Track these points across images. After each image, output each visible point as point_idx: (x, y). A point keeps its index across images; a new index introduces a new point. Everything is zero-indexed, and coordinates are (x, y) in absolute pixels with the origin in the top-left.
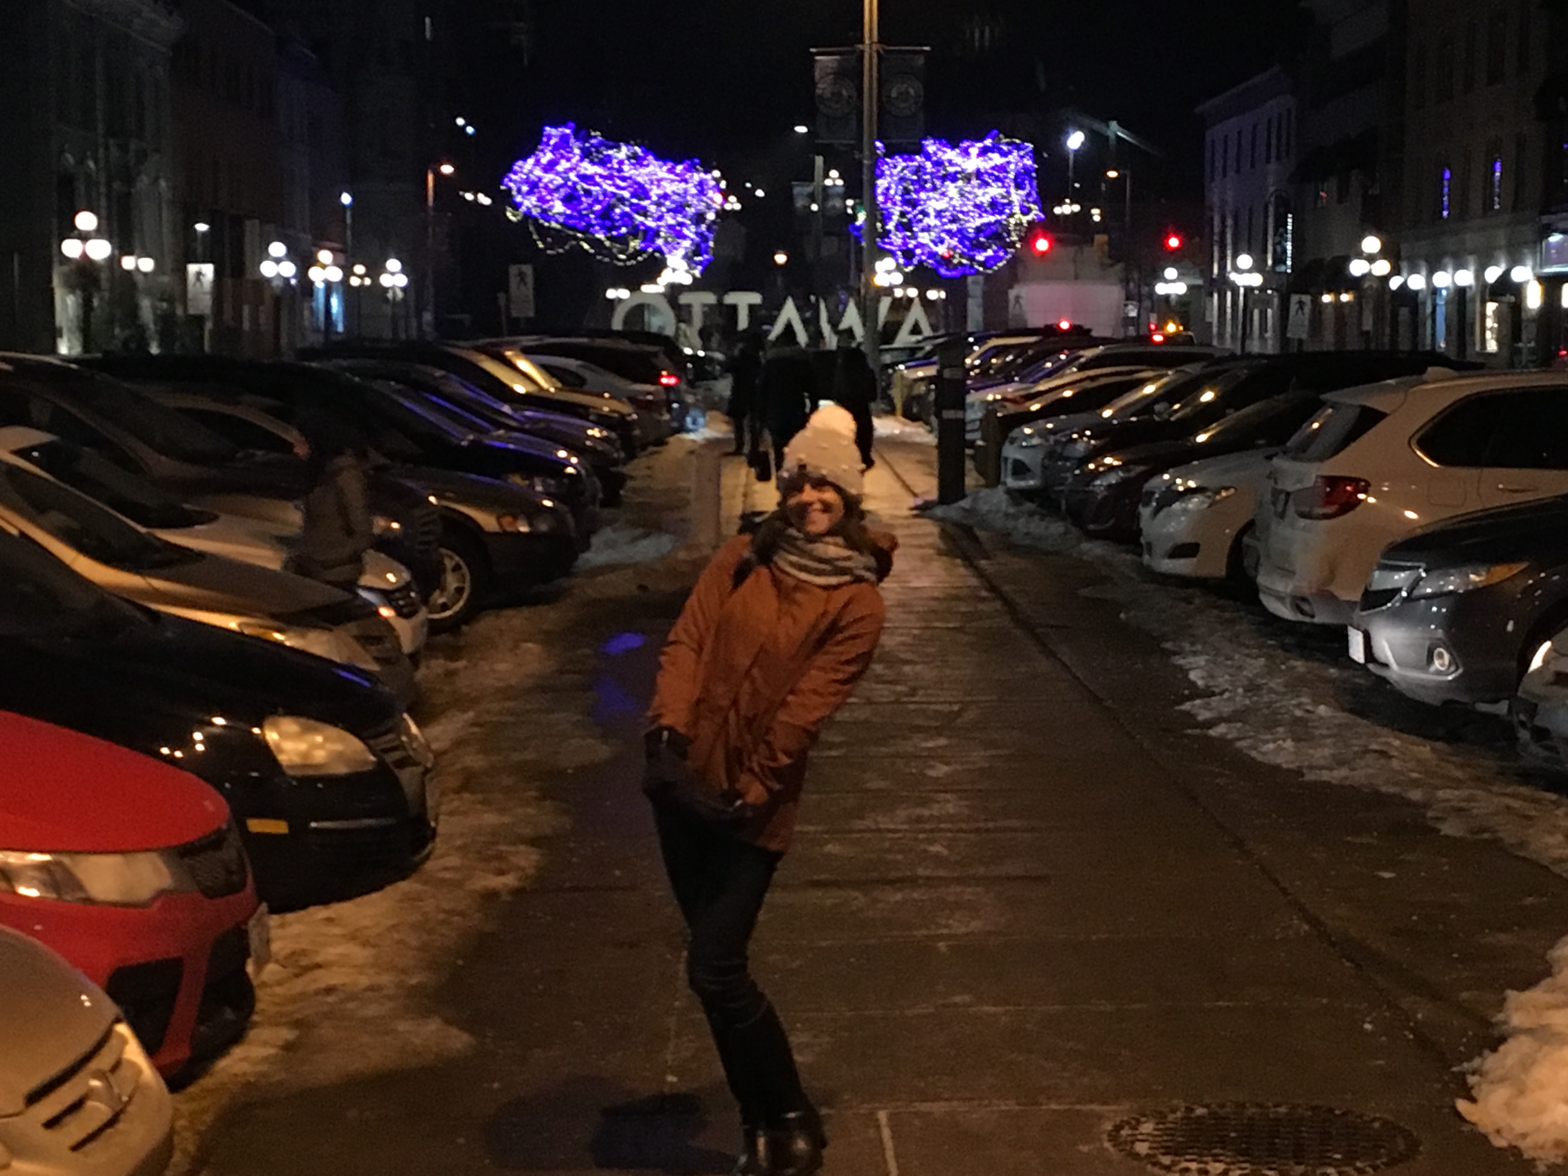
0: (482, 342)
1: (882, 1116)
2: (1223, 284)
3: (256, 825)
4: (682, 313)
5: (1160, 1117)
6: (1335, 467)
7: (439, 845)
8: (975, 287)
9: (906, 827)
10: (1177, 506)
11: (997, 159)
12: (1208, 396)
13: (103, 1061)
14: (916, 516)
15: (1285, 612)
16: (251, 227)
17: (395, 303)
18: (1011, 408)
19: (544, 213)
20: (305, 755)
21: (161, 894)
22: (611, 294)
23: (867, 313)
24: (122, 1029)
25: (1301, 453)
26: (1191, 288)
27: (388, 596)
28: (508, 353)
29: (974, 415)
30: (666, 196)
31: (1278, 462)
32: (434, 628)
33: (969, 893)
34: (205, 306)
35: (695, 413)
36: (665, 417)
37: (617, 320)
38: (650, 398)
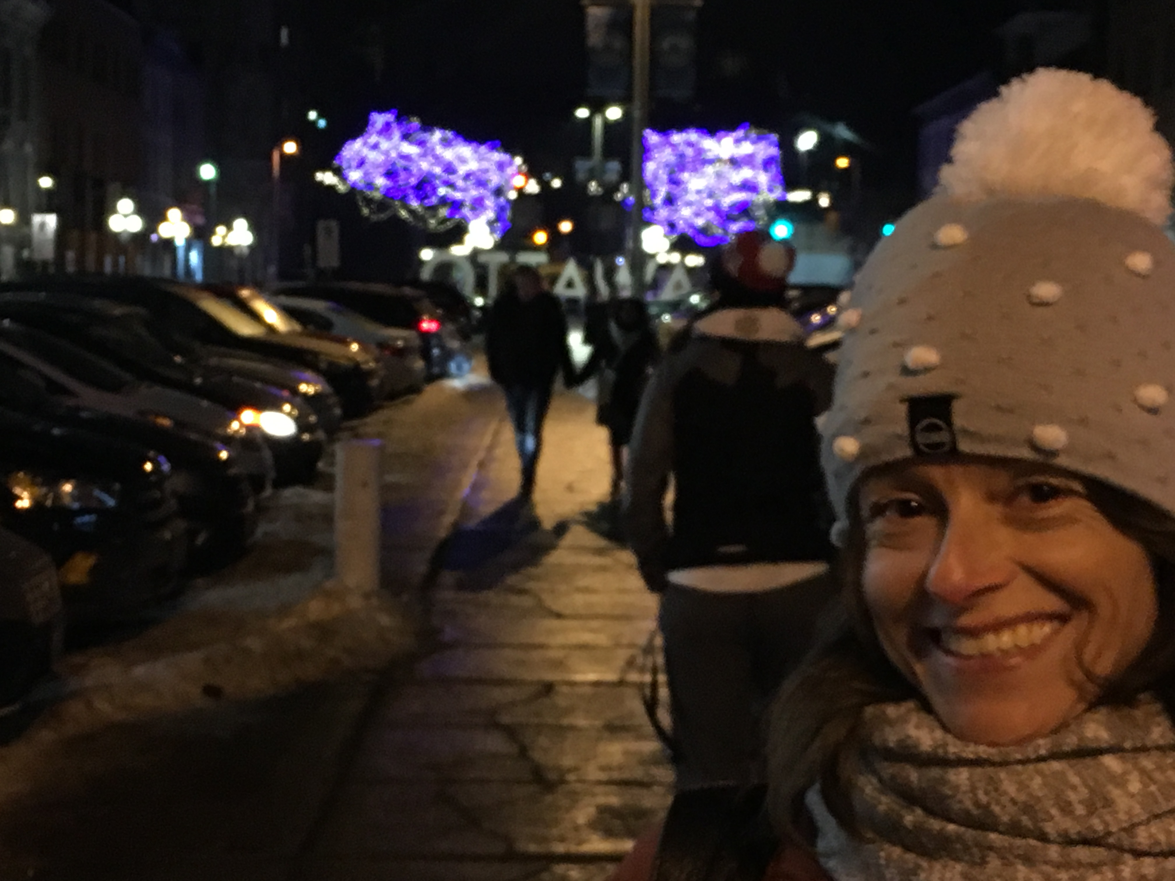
4: (481, 270)
11: (747, 147)
17: (241, 258)
23: (637, 271)
28: (245, 293)
34: (48, 252)
35: (459, 358)
36: (419, 364)
37: (426, 275)
38: (400, 343)
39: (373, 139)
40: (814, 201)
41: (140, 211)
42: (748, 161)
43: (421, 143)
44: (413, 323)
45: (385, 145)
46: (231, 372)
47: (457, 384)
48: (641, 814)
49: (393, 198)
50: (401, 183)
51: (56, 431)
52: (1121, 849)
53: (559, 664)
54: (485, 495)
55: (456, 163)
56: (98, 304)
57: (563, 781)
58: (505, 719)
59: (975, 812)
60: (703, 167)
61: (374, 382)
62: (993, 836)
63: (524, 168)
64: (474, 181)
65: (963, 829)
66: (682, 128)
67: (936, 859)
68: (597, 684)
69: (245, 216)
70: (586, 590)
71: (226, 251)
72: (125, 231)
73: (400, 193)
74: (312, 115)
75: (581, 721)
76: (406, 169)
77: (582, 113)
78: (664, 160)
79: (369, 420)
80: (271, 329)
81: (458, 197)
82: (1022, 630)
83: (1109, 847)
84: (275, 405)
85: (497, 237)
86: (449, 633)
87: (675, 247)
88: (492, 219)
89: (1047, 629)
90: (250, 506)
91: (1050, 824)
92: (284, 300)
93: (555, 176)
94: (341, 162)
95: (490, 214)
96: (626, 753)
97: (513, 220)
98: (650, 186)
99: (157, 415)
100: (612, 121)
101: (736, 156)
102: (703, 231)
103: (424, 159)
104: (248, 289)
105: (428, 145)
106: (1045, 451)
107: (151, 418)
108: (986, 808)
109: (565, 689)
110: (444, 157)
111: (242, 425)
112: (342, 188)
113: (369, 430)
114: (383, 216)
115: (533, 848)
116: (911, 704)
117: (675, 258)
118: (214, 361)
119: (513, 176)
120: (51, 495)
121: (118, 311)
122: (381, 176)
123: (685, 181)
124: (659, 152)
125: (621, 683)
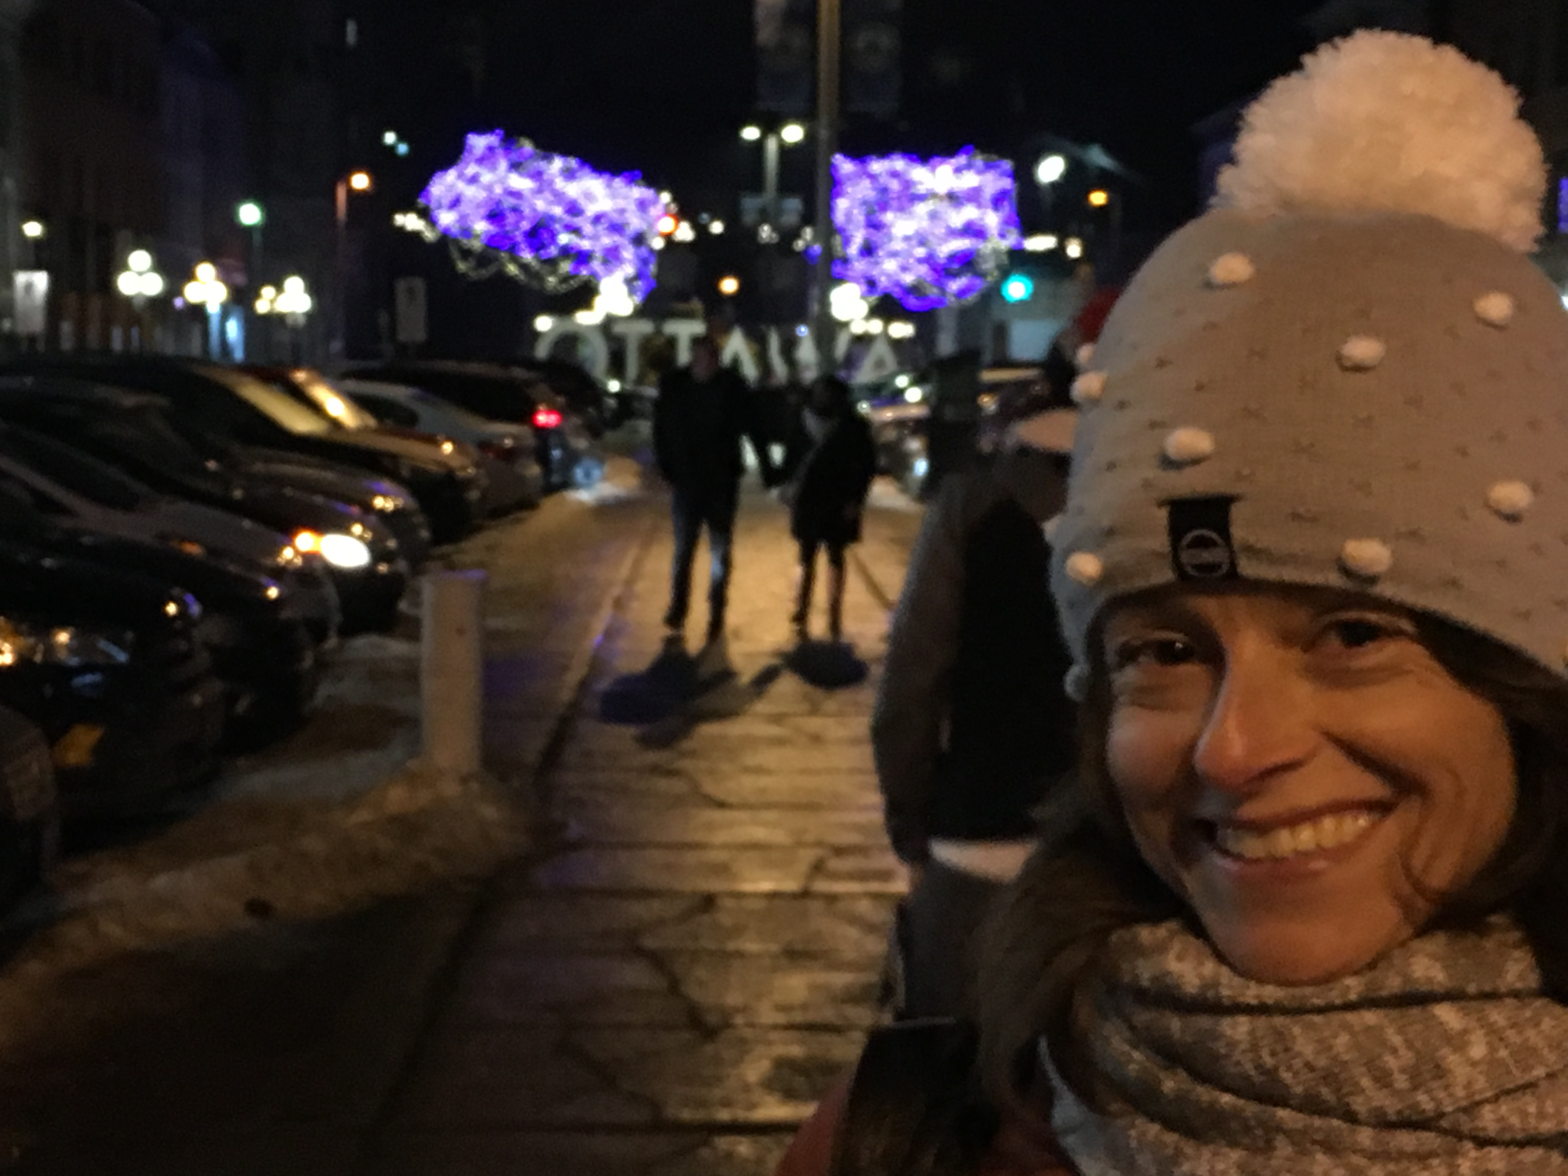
4: (615, 344)
8: (946, 322)
11: (971, 179)
23: (824, 345)
28: (300, 376)
30: (603, 215)
34: (37, 323)
35: (587, 462)
36: (534, 470)
37: (542, 351)
38: (508, 442)
39: (472, 169)
40: (1061, 249)
41: (160, 266)
42: (973, 196)
43: (537, 175)
44: (525, 415)
45: (487, 177)
46: (282, 481)
47: (584, 496)
48: (830, 1068)
49: (499, 248)
50: (508, 228)
51: (48, 562)
52: (1459, 1135)
53: (722, 870)
54: (622, 644)
55: (583, 203)
56: (102, 392)
57: (727, 1025)
58: (650, 942)
59: (1258, 1079)
60: (913, 205)
61: (474, 495)
62: (1282, 1113)
63: (673, 208)
64: (606, 226)
65: (1241, 1102)
66: (884, 153)
67: (1207, 1143)
68: (773, 896)
69: (300, 271)
70: (759, 770)
71: (276, 320)
72: (139, 295)
73: (507, 241)
74: (390, 138)
75: (751, 946)
76: (516, 210)
77: (751, 133)
78: (860, 196)
79: (465, 545)
80: (335, 424)
81: (585, 246)
82: (1328, 823)
83: (1444, 1132)
84: (341, 526)
85: (637, 299)
86: (575, 830)
87: (875, 312)
88: (632, 276)
89: (1363, 822)
90: (308, 662)
91: (1360, 1099)
92: (352, 385)
93: (714, 217)
94: (429, 201)
95: (629, 270)
96: (813, 988)
97: (659, 276)
98: (841, 231)
99: (184, 539)
100: (790, 144)
101: (956, 190)
102: (914, 290)
103: (539, 196)
104: (303, 369)
105: (545, 177)
106: (1360, 576)
107: (174, 544)
108: (1271, 1073)
109: (729, 903)
110: (566, 192)
111: (297, 552)
112: (429, 235)
113: (467, 559)
114: (485, 273)
115: (687, 1115)
116: (1173, 925)
117: (876, 326)
118: (259, 467)
119: (659, 218)
120: (41, 647)
121: (130, 400)
122: (483, 218)
123: (888, 223)
124: (853, 186)
125: (805, 894)
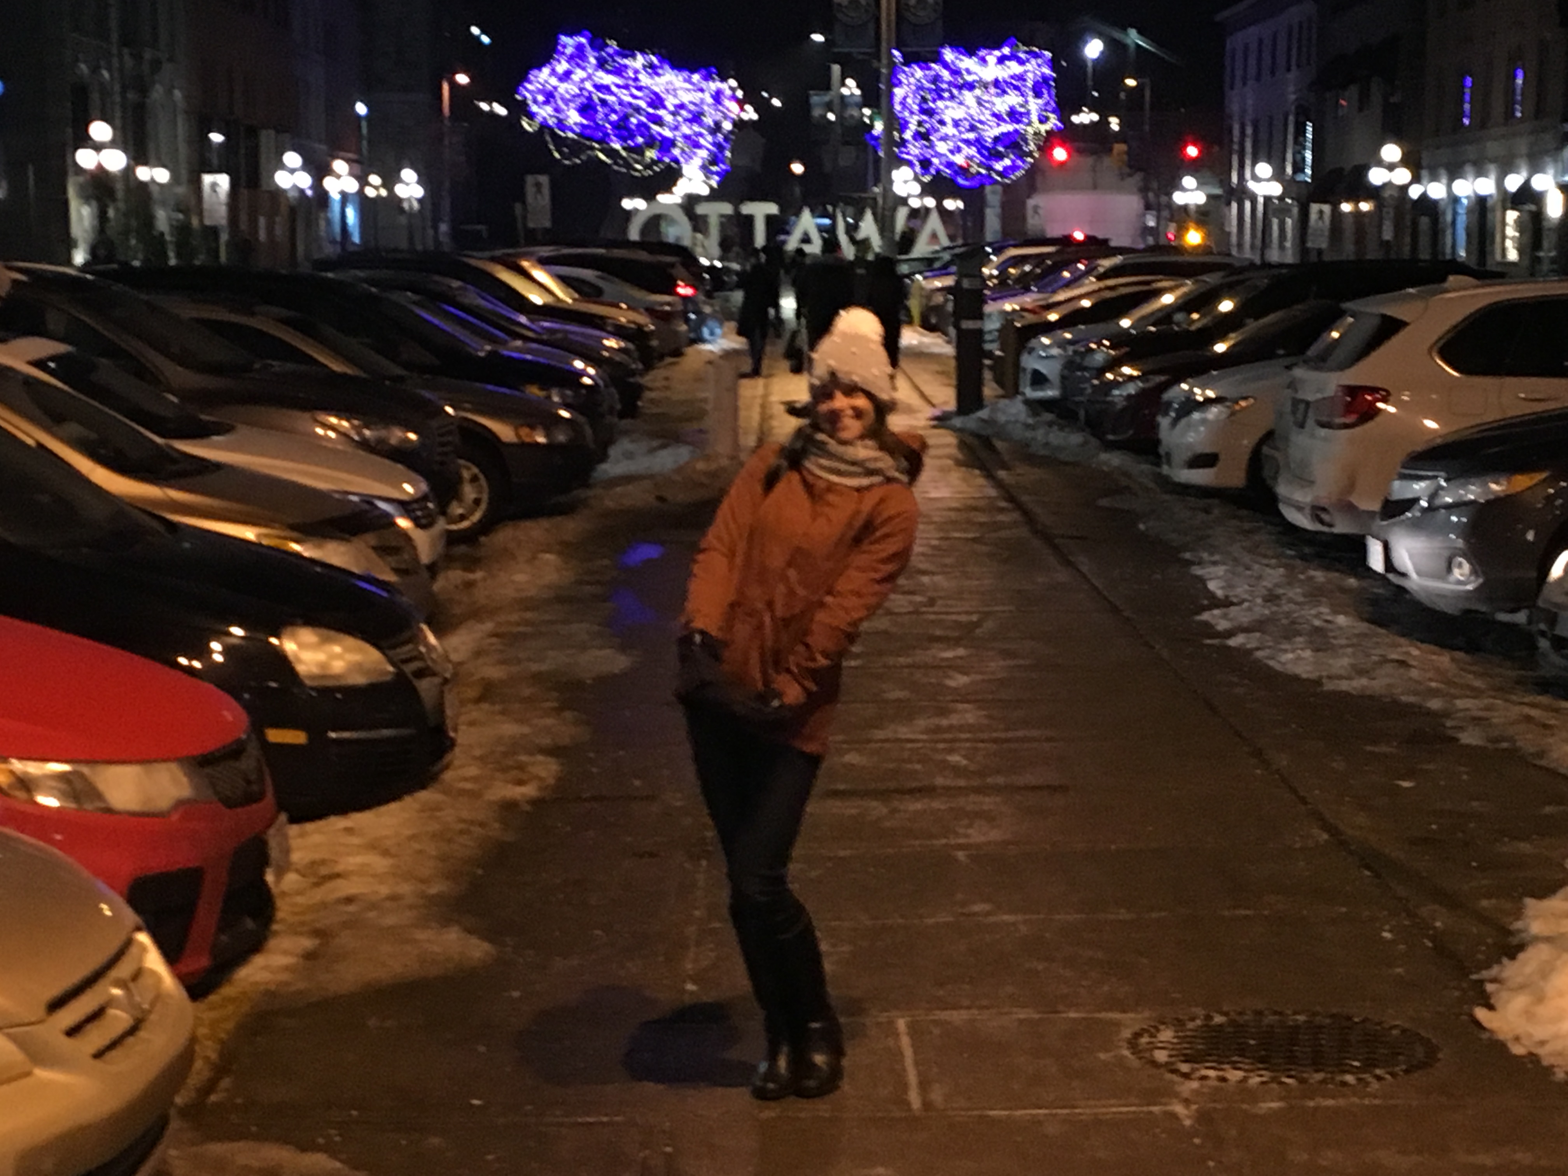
0: (498, 253)
1: (901, 1024)
2: (1241, 194)
3: (275, 736)
4: (698, 223)
5: (1179, 1024)
6: (1354, 376)
7: (457, 756)
8: (993, 196)
9: (924, 737)
10: (1196, 416)
11: (1014, 68)
12: (1226, 306)
13: (123, 970)
14: (934, 427)
15: (1303, 521)
16: (267, 137)
17: (411, 214)
18: (1030, 318)
19: (561, 124)
20: (323, 665)
21: (180, 804)
22: (628, 204)
23: (885, 224)
24: (143, 938)
25: (1321, 362)
26: (1210, 197)
27: (406, 506)
28: (525, 264)
29: (992, 325)
30: (682, 106)
31: (1299, 372)
32: (452, 539)
33: (988, 802)
34: (221, 216)
35: (712, 324)
36: (682, 328)
37: (633, 233)
38: (663, 308)
39: (562, 67)
40: (1103, 123)
41: (307, 166)
42: (1016, 84)
43: (619, 71)
44: (672, 291)
45: (578, 74)
47: (711, 348)
49: (590, 138)
50: (598, 121)
55: (664, 96)
60: (962, 93)
61: (655, 343)
64: (685, 116)
72: (298, 190)
73: (597, 132)
76: (605, 103)
80: (558, 298)
81: (668, 135)
85: (713, 181)
87: (928, 190)
88: (707, 161)
93: (774, 93)
95: (705, 156)
98: (899, 115)
101: (1000, 78)
102: (962, 171)
103: (626, 90)
105: (629, 73)
110: (650, 87)
114: (577, 161)
117: (930, 201)
122: (575, 111)
123: (940, 111)
